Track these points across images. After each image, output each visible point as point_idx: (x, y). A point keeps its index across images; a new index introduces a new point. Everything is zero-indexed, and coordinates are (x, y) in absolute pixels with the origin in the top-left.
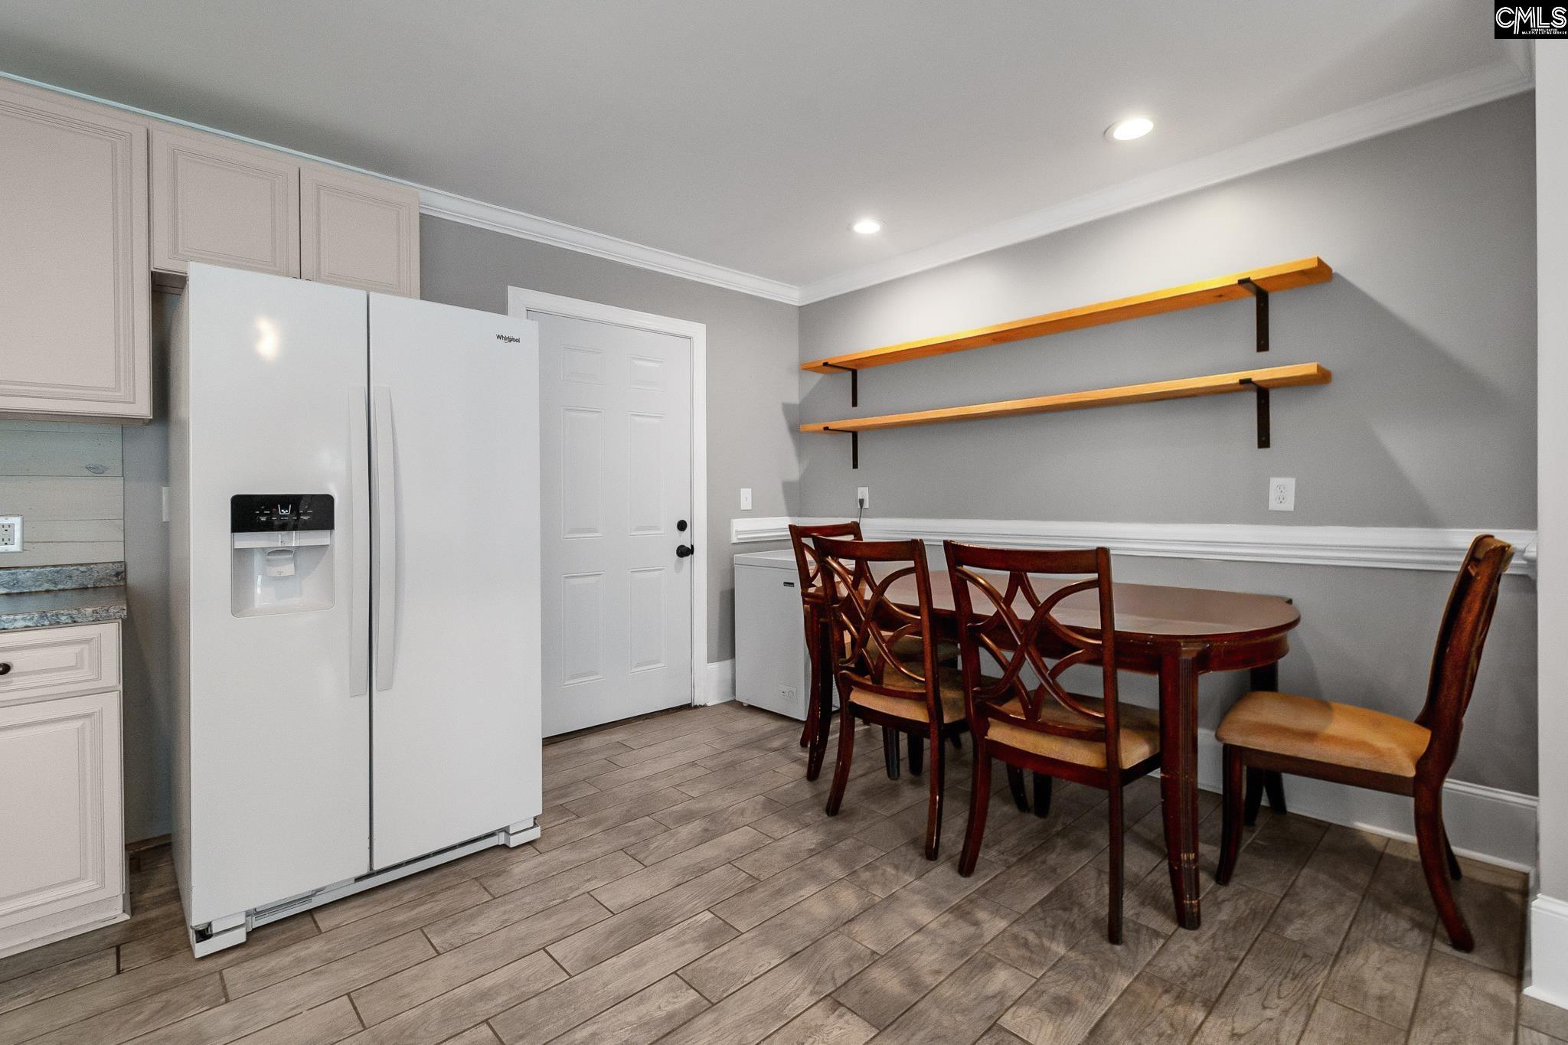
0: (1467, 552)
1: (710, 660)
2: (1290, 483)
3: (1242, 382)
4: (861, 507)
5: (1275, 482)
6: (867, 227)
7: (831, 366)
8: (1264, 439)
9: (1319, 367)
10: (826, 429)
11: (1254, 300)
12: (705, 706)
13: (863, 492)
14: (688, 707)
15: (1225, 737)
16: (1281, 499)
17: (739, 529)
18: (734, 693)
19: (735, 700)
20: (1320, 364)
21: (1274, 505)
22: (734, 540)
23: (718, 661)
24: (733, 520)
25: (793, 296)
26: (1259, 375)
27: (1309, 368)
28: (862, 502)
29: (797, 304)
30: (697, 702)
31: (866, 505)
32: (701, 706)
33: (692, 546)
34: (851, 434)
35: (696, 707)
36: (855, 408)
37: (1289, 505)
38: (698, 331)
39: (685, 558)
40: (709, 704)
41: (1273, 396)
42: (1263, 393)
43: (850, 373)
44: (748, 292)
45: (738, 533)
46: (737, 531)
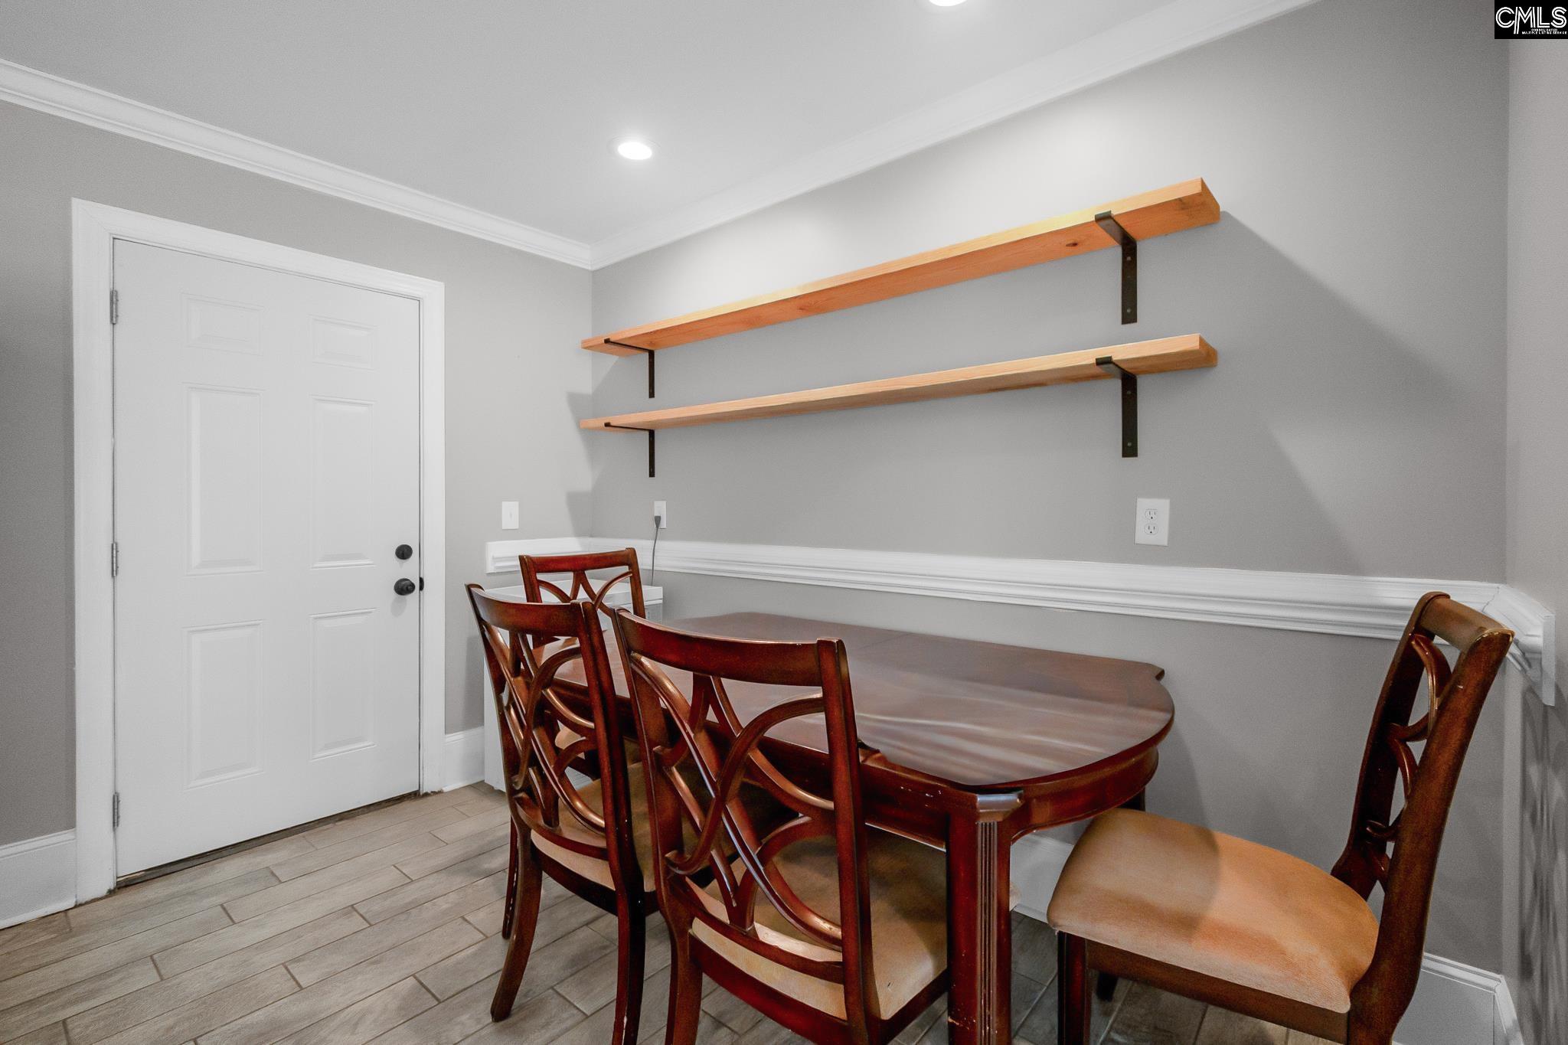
0: (1411, 613)
1: (449, 729)
2: (1163, 506)
3: (1101, 362)
4: (657, 527)
5: (1144, 504)
6: (634, 149)
7: (614, 343)
8: (1129, 444)
9: (1201, 341)
10: (607, 425)
11: (1118, 251)
12: (440, 792)
13: (660, 508)
14: (415, 795)
15: (1060, 922)
16: (1152, 529)
17: (496, 555)
18: (483, 773)
19: (483, 782)
20: (1204, 337)
21: (1142, 536)
22: (491, 569)
23: (463, 729)
24: (489, 543)
25: (584, 256)
26: (1122, 352)
27: (1187, 342)
28: (658, 520)
29: (590, 268)
30: (426, 789)
31: (664, 524)
32: (434, 793)
33: (421, 581)
34: (647, 433)
35: (426, 795)
36: (652, 399)
37: (1162, 537)
38: (432, 292)
39: (409, 597)
40: (446, 789)
41: (1143, 384)
42: (1130, 381)
43: (647, 355)
44: (514, 246)
45: (496, 559)
46: (493, 558)
